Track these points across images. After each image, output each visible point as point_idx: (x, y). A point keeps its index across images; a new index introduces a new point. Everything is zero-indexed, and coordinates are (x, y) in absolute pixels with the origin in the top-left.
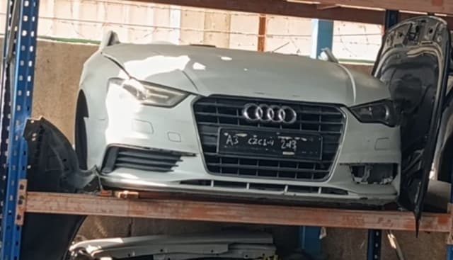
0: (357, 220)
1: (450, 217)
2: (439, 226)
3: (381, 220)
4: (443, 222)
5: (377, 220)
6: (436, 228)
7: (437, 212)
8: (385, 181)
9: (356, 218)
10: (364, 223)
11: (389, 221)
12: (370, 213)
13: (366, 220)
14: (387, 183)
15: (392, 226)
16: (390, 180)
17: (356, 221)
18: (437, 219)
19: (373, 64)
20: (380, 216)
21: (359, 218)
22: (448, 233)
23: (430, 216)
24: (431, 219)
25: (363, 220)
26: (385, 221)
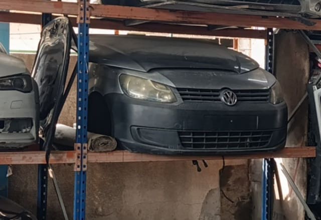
0: (7, 159)
1: (75, 153)
2: (67, 160)
3: (24, 158)
4: (70, 156)
5: (21, 158)
6: (66, 161)
7: (66, 150)
8: (24, 130)
9: (6, 157)
10: (12, 161)
11: (31, 158)
12: (16, 154)
13: (13, 158)
14: (26, 132)
15: (33, 161)
16: (28, 130)
17: (5, 160)
18: (66, 154)
19: (36, 53)
20: (24, 155)
21: (8, 157)
22: (74, 163)
23: (60, 153)
24: (61, 155)
25: (11, 159)
26: (28, 158)
